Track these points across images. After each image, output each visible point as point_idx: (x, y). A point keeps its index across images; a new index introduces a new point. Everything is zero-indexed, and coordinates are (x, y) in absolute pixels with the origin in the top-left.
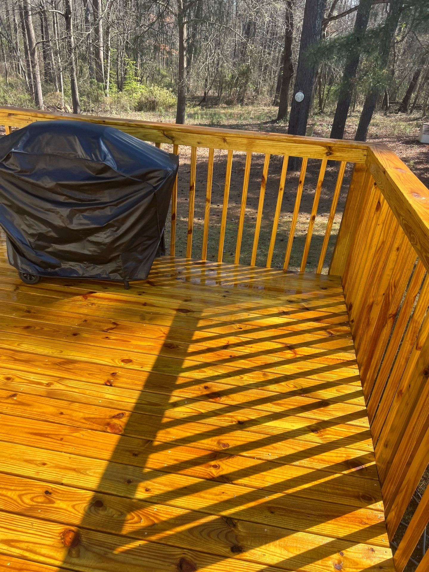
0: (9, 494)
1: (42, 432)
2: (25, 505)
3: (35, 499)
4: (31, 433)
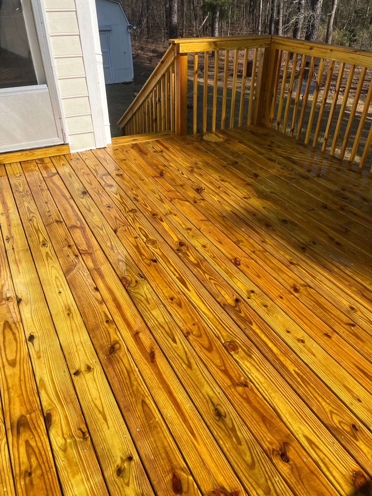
0: (324, 404)
1: (366, 371)
2: (333, 423)
3: (342, 424)
4: (357, 366)
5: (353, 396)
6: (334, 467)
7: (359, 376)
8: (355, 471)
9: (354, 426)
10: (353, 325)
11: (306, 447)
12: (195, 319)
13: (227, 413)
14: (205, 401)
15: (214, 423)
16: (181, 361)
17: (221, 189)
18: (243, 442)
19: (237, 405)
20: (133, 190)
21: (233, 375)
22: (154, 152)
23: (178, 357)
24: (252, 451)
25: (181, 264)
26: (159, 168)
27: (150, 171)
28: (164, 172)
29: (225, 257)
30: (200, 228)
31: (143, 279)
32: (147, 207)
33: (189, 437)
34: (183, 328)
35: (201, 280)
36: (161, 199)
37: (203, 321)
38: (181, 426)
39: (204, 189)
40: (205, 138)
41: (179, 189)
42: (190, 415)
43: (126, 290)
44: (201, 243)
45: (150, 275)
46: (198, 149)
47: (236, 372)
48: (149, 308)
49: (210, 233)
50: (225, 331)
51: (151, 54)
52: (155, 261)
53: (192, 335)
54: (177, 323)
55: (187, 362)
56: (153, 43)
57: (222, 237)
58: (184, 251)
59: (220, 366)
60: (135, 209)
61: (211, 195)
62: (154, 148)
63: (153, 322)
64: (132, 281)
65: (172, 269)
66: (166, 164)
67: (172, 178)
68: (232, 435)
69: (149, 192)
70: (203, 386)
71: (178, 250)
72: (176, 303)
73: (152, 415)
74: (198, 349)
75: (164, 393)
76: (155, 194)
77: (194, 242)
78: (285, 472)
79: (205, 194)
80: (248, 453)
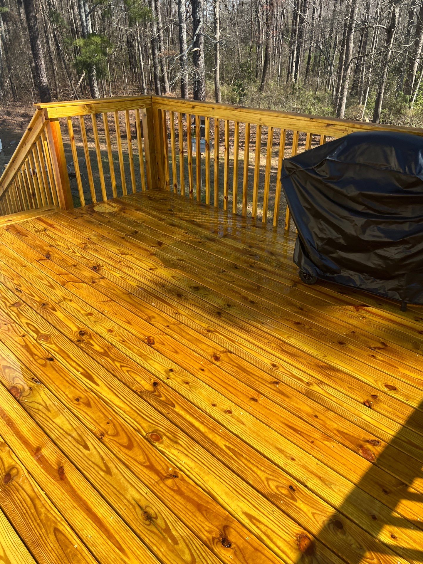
0: (259, 472)
1: (295, 427)
2: (270, 490)
3: (279, 489)
4: (286, 425)
5: (286, 456)
6: (278, 536)
7: (290, 433)
8: (297, 534)
9: (291, 487)
10: (277, 383)
11: (246, 525)
12: (109, 416)
13: (158, 514)
14: (131, 507)
15: (144, 529)
16: (97, 469)
17: (122, 263)
18: (180, 540)
19: (169, 501)
20: (13, 279)
21: (159, 468)
22: (36, 231)
23: (93, 465)
24: (191, 547)
25: (84, 356)
26: (44, 250)
27: (33, 254)
28: (51, 253)
29: (136, 339)
30: (103, 311)
31: (39, 384)
32: (34, 297)
33: (117, 554)
34: (94, 430)
35: (111, 371)
36: (51, 285)
37: (118, 417)
38: (106, 545)
39: (103, 266)
40: (96, 209)
41: (71, 270)
42: (115, 528)
43: (18, 401)
44: (106, 327)
45: (46, 377)
46: (89, 222)
47: (163, 464)
48: (51, 417)
49: (116, 314)
50: (145, 421)
51: (21, 119)
52: (51, 359)
53: (106, 436)
54: (87, 426)
55: (104, 469)
56: (21, 106)
57: (130, 316)
58: (86, 341)
59: (144, 463)
60: (19, 302)
61: (112, 272)
62: (35, 227)
63: (57, 432)
64: (24, 389)
65: (74, 364)
66: (52, 243)
67: (61, 258)
68: (166, 536)
69: (35, 279)
70: (127, 490)
71: (78, 341)
72: (83, 403)
73: (68, 542)
74: (115, 450)
75: (81, 511)
76: (42, 280)
77: (98, 328)
78: (228, 559)
79: (104, 272)
80: (187, 551)
